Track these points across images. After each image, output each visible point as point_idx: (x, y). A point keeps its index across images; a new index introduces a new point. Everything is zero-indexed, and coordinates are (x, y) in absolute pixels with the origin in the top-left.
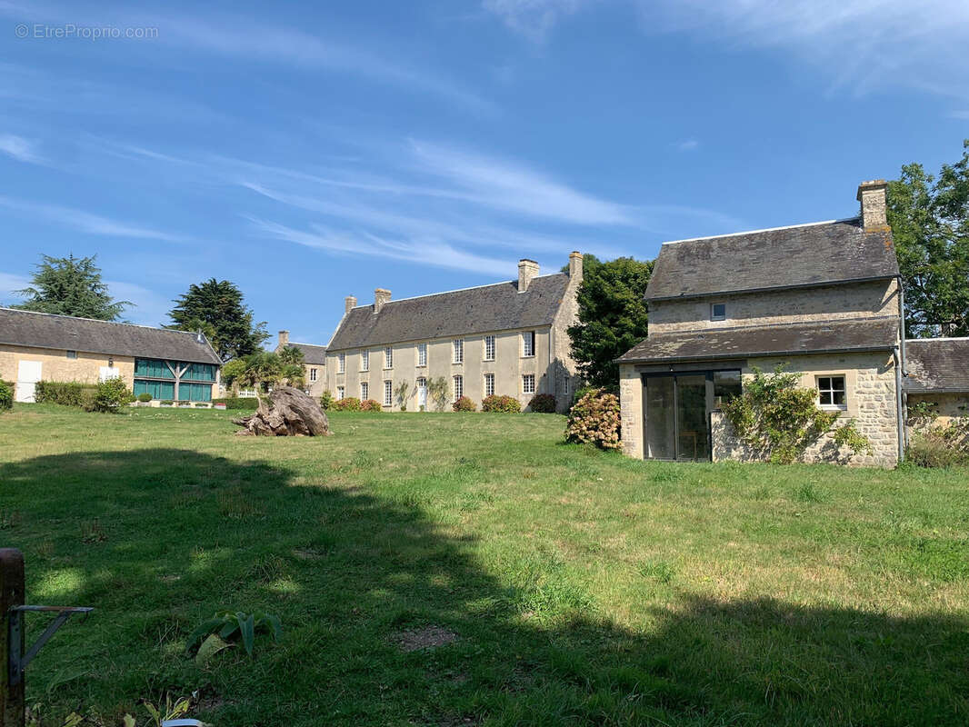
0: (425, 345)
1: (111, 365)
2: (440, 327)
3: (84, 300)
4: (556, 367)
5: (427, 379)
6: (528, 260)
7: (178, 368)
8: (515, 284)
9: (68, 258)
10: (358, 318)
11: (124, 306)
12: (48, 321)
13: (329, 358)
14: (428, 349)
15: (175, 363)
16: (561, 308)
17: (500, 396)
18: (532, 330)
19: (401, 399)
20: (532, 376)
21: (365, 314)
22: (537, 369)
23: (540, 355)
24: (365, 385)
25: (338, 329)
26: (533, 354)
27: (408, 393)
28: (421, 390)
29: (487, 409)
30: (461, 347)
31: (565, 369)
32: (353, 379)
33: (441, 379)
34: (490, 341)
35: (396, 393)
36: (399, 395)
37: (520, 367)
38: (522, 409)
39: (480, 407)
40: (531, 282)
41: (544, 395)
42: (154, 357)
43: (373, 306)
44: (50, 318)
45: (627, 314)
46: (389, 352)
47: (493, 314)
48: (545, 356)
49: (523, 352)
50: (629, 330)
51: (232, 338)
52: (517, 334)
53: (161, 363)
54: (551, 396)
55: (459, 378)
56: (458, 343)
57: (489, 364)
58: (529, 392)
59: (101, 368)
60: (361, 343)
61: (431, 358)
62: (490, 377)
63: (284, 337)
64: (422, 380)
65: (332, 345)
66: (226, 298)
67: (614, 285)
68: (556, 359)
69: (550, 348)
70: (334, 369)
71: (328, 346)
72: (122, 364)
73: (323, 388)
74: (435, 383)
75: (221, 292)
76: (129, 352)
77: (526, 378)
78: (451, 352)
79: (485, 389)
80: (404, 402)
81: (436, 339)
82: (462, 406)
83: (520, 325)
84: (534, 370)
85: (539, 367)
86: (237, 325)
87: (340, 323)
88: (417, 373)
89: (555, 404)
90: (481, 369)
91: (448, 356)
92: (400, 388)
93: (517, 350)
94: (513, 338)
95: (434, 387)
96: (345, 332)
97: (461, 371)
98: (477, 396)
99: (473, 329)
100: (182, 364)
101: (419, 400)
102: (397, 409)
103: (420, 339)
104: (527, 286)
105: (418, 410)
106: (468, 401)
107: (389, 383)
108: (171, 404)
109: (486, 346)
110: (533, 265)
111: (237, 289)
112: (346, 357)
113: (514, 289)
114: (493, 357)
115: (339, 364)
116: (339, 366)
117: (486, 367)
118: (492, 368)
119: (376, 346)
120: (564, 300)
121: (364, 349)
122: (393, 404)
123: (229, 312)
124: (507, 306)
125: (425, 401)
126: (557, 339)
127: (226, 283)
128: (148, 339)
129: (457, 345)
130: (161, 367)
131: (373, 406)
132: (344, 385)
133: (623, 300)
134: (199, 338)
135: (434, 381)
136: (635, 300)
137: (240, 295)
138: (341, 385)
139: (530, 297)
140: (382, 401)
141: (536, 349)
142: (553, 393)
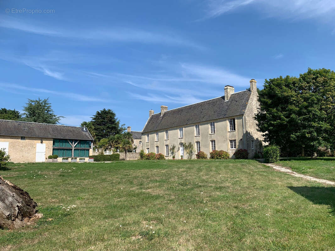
0: (182, 128)
1: (42, 142)
2: (188, 120)
3: (42, 116)
4: (247, 136)
5: (184, 144)
6: (229, 86)
7: (73, 143)
8: (223, 98)
9: (38, 100)
10: (154, 119)
11: (61, 118)
12: (14, 124)
13: (143, 136)
14: (183, 130)
15: (72, 141)
16: (248, 106)
17: (219, 150)
18: (233, 118)
19: (173, 153)
20: (235, 141)
21: (157, 116)
22: (237, 137)
23: (238, 130)
24: (157, 147)
25: (146, 124)
26: (235, 129)
27: (176, 150)
28: (181, 148)
29: (212, 157)
30: (199, 128)
31: (252, 136)
32: (152, 145)
33: (190, 143)
34: (212, 125)
35: (170, 150)
36: (172, 151)
37: (228, 136)
38: (230, 156)
39: (209, 156)
40: (231, 96)
41: (241, 150)
42: (62, 138)
43: (160, 113)
44: (16, 123)
45: (291, 103)
46: (167, 132)
47: (213, 112)
48: (241, 130)
49: (229, 129)
50: (294, 112)
51: (112, 131)
52: (225, 120)
53: (65, 141)
54: (245, 150)
55: (198, 143)
56: (197, 127)
57: (213, 135)
58: (234, 148)
59: (37, 144)
60: (155, 129)
61: (185, 134)
62: (213, 141)
63: (129, 129)
64: (181, 144)
65: (144, 130)
66: (109, 115)
67: (282, 89)
68: (247, 131)
69: (243, 126)
70: (145, 141)
71: (142, 131)
72: (47, 142)
73: (141, 149)
74: (187, 145)
75: (107, 113)
76: (50, 136)
77: (231, 141)
78: (194, 131)
79: (211, 147)
80: (174, 154)
81: (187, 125)
82: (200, 156)
83: (227, 116)
84: (235, 137)
85: (238, 135)
86: (114, 125)
87: (148, 121)
88: (179, 141)
89: (247, 154)
90: (209, 138)
91: (193, 133)
92: (172, 148)
93: (226, 128)
94: (223, 123)
95: (188, 147)
96: (149, 125)
97: (199, 139)
98: (208, 151)
99: (204, 120)
100: (76, 141)
101: (180, 154)
102: (171, 158)
103: (180, 126)
104: (229, 98)
105: (180, 158)
106: (203, 153)
107: (167, 146)
108: (67, 159)
109: (210, 127)
110: (231, 88)
111: (113, 112)
112: (149, 135)
113: (223, 100)
114: (214, 132)
115: (147, 138)
116: (147, 139)
117: (211, 137)
118: (214, 137)
119: (161, 130)
120: (249, 102)
121: (157, 131)
122: (169, 155)
123: (110, 121)
124: (220, 108)
125: (183, 154)
126: (246, 121)
127: (109, 110)
128: (61, 130)
129: (196, 127)
130: (66, 142)
131: (161, 157)
132: (149, 147)
133: (288, 96)
134: (84, 129)
135: (187, 144)
136: (296, 95)
137: (114, 115)
138: (148, 147)
139: (231, 103)
140: (165, 154)
141: (236, 127)
142: (246, 148)
